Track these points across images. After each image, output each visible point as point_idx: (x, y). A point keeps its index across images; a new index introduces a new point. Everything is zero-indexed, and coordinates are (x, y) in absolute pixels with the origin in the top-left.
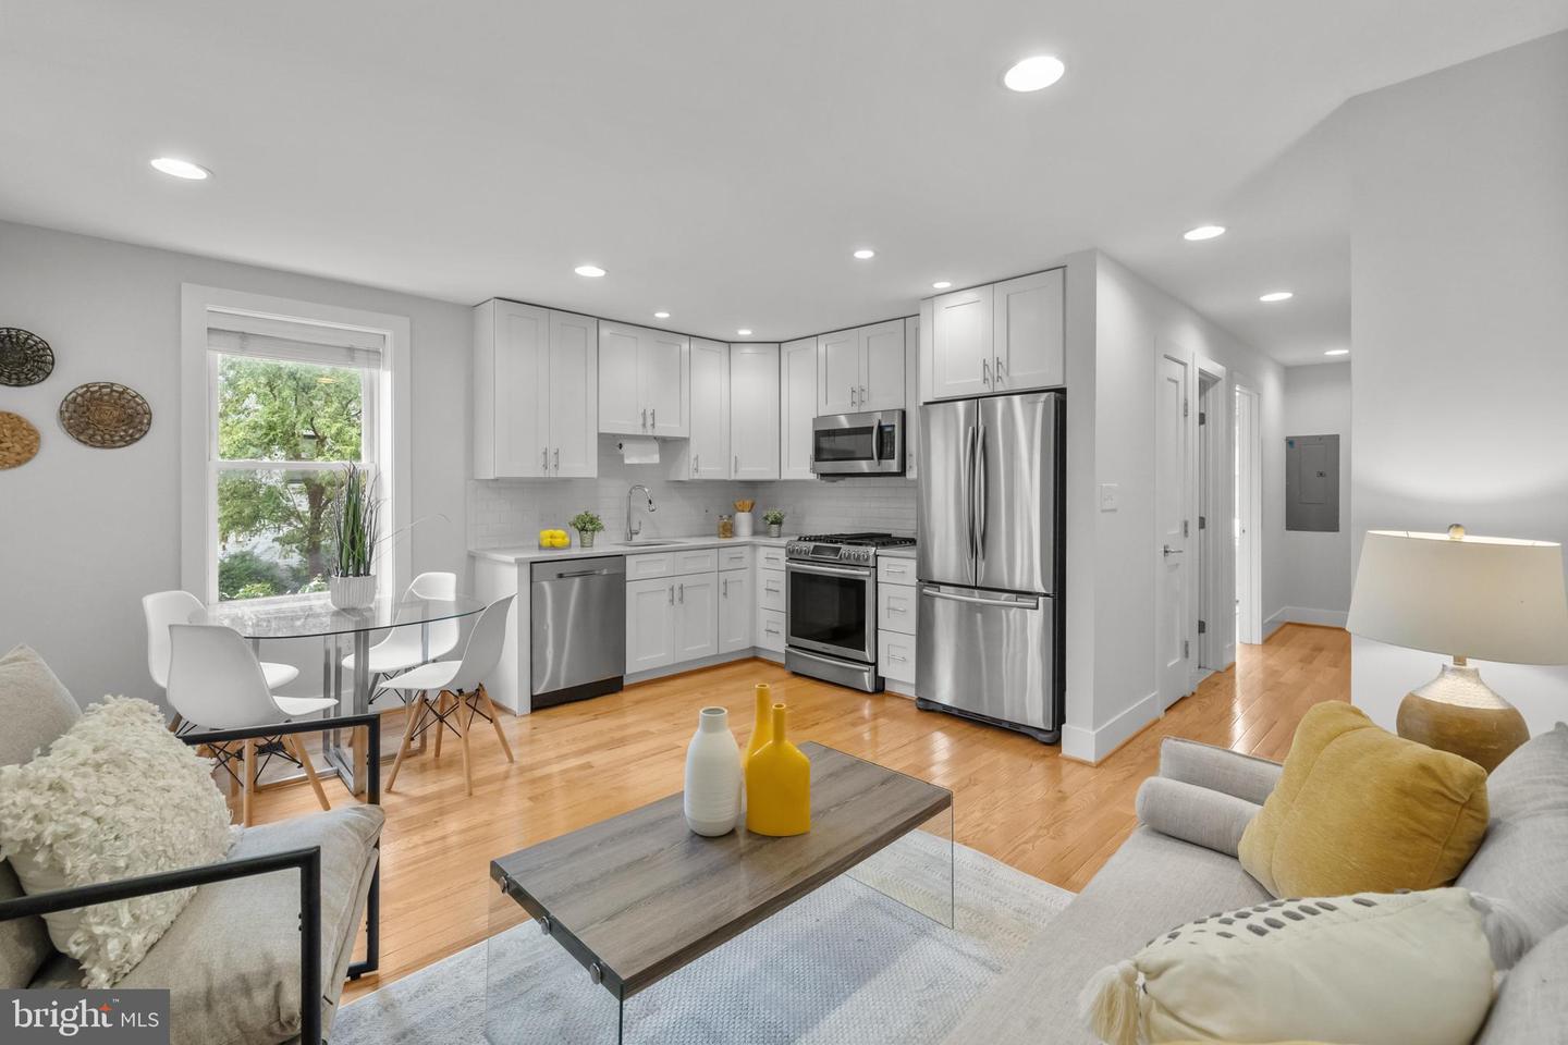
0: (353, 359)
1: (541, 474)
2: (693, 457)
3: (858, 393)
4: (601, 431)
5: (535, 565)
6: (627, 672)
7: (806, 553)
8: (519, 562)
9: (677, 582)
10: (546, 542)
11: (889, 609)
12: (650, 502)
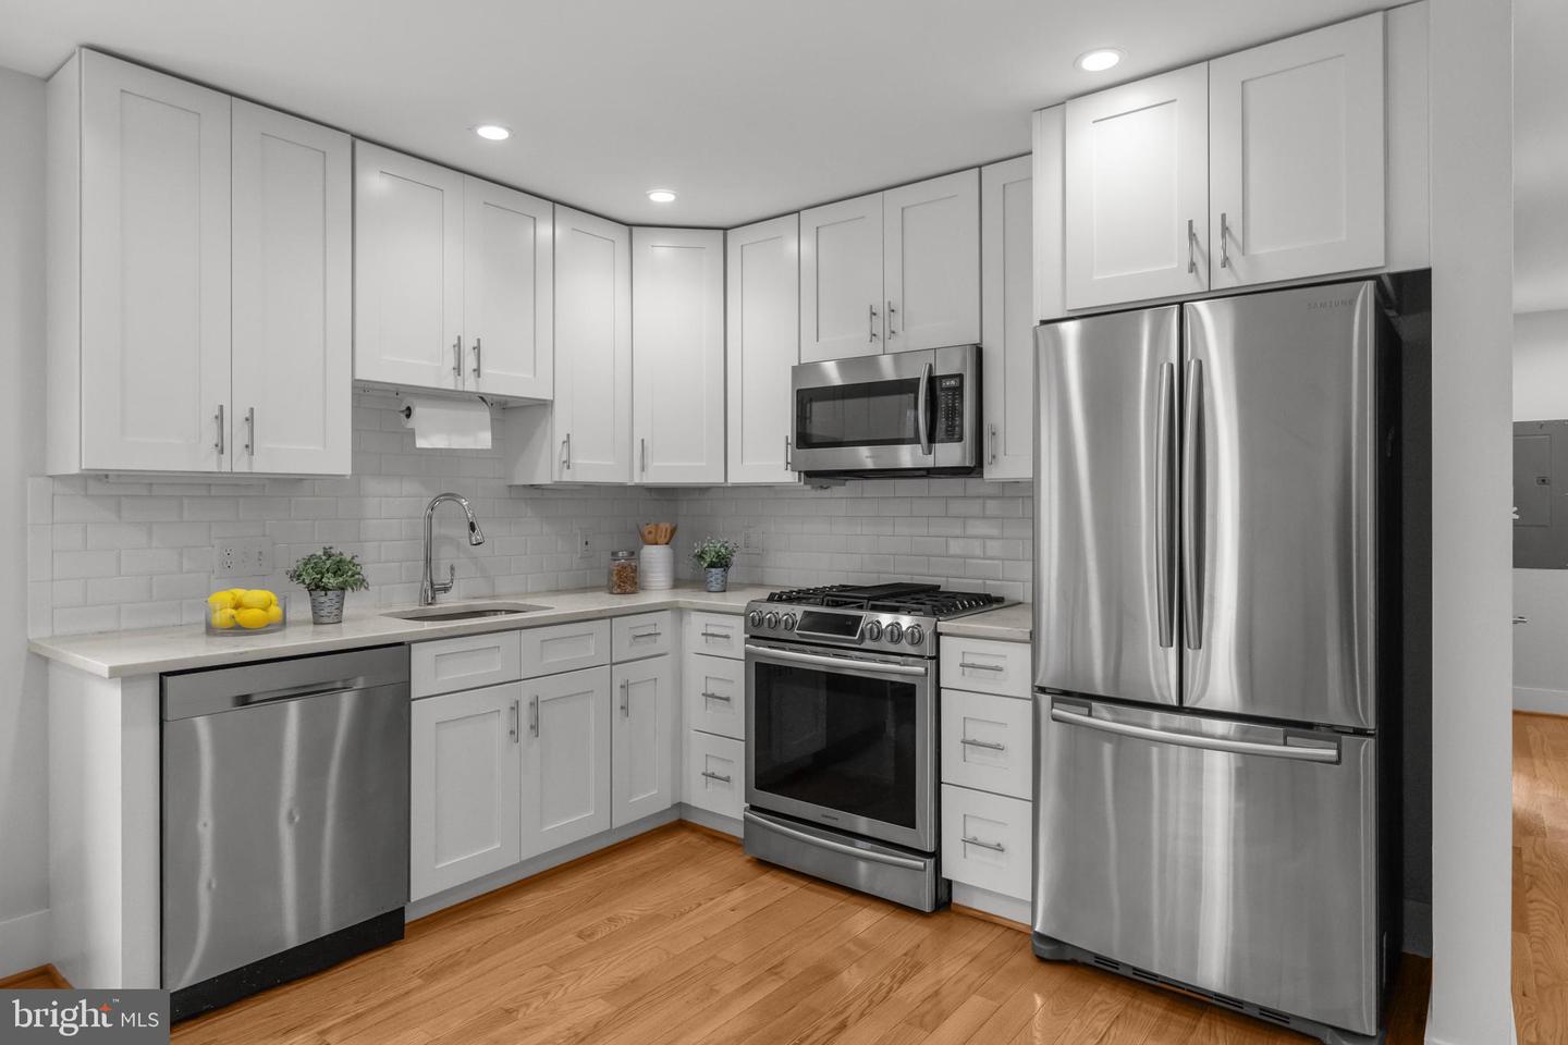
1: (209, 464)
2: (560, 437)
3: (883, 318)
4: (358, 377)
5: (169, 680)
6: (414, 898)
7: (790, 627)
8: (125, 675)
9: (525, 693)
10: (222, 617)
11: (964, 742)
12: (472, 527)
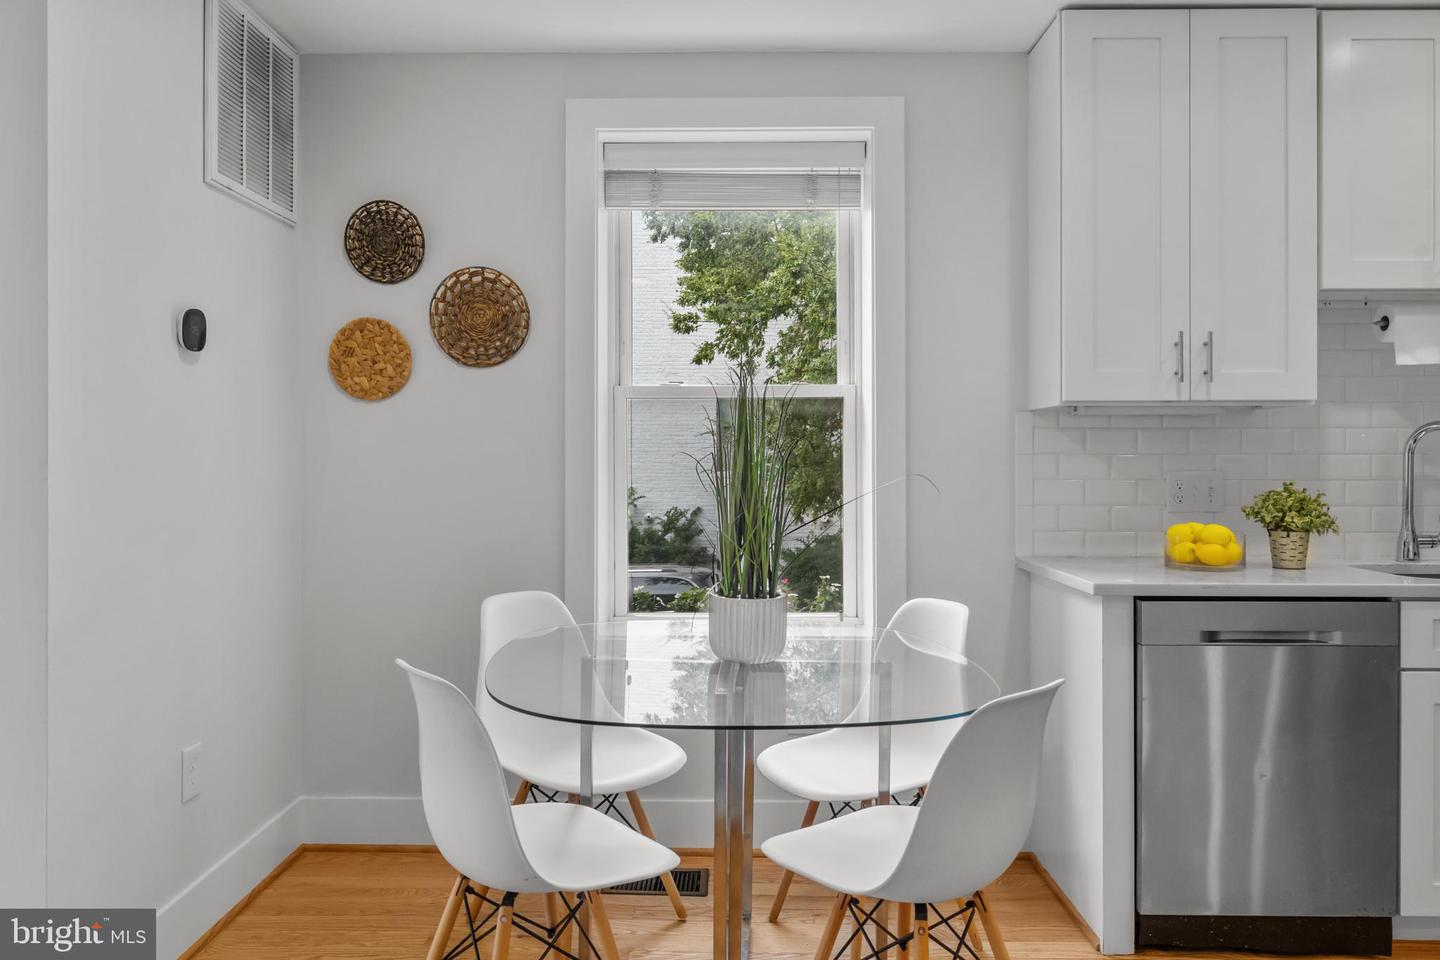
0: (814, 194)
1: (1168, 392)
4: (1326, 285)
5: (1144, 604)
6: (1401, 911)
8: (1105, 594)
10: (1182, 551)
